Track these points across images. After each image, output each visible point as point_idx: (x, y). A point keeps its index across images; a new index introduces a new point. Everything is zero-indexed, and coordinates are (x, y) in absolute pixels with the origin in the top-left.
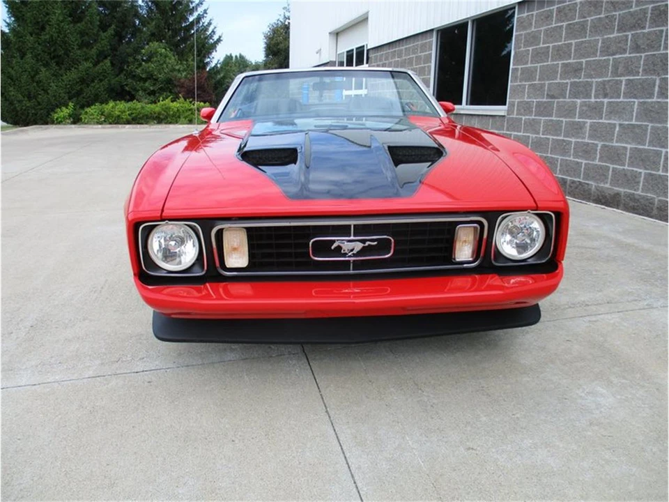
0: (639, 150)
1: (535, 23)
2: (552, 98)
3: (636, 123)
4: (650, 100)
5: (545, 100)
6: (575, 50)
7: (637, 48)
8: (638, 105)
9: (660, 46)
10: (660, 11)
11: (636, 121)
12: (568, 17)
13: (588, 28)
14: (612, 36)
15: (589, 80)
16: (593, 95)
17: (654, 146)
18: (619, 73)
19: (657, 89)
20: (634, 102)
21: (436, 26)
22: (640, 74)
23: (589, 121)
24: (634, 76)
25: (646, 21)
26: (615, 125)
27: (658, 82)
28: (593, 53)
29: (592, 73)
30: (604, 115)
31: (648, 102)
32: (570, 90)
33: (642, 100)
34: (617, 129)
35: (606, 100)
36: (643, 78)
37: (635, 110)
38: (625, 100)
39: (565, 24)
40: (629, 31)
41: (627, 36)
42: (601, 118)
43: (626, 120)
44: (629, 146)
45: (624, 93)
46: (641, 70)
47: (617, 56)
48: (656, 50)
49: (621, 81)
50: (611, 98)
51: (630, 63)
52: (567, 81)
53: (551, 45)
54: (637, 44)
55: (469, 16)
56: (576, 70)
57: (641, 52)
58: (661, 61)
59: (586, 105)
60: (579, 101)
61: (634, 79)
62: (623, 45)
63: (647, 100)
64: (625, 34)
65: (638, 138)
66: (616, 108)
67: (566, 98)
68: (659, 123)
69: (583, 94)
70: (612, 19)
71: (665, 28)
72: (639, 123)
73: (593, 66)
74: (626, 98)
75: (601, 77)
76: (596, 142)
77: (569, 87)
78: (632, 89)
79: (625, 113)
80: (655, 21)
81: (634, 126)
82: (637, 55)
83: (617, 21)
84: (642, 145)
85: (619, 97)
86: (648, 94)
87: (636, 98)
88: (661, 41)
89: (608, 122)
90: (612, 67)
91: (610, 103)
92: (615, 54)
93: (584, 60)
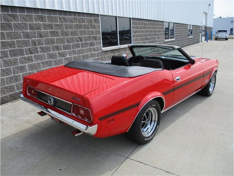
3: (48, 60)
7: (41, 36)
8: (47, 55)
9: (49, 36)
10: (45, 25)
11: (47, 59)
15: (21, 48)
19: (51, 49)
24: (42, 45)
27: (51, 47)
28: (20, 37)
30: (33, 60)
31: (50, 53)
33: (48, 53)
35: (33, 55)
40: (35, 30)
43: (44, 60)
45: (40, 51)
46: (44, 44)
48: (48, 37)
49: (37, 48)
50: (35, 54)
57: (43, 38)
58: (50, 41)
59: (23, 58)
60: (18, 57)
61: (42, 47)
62: (34, 35)
63: (49, 53)
64: (33, 31)
65: (50, 65)
66: (38, 57)
67: (8, 57)
68: (56, 58)
69: (19, 54)
70: (26, 25)
71: (48, 31)
72: (49, 60)
73: (22, 43)
74: (41, 53)
75: (27, 47)
76: (33, 71)
77: (9, 53)
78: (43, 50)
79: (43, 58)
80: (44, 28)
81: (47, 62)
82: (41, 38)
83: (28, 25)
84: (52, 66)
85: (38, 53)
86: (49, 51)
87: (45, 52)
88: (48, 34)
89: (36, 62)
90: (32, 43)
91: (35, 56)
92: (31, 38)
93: (15, 40)
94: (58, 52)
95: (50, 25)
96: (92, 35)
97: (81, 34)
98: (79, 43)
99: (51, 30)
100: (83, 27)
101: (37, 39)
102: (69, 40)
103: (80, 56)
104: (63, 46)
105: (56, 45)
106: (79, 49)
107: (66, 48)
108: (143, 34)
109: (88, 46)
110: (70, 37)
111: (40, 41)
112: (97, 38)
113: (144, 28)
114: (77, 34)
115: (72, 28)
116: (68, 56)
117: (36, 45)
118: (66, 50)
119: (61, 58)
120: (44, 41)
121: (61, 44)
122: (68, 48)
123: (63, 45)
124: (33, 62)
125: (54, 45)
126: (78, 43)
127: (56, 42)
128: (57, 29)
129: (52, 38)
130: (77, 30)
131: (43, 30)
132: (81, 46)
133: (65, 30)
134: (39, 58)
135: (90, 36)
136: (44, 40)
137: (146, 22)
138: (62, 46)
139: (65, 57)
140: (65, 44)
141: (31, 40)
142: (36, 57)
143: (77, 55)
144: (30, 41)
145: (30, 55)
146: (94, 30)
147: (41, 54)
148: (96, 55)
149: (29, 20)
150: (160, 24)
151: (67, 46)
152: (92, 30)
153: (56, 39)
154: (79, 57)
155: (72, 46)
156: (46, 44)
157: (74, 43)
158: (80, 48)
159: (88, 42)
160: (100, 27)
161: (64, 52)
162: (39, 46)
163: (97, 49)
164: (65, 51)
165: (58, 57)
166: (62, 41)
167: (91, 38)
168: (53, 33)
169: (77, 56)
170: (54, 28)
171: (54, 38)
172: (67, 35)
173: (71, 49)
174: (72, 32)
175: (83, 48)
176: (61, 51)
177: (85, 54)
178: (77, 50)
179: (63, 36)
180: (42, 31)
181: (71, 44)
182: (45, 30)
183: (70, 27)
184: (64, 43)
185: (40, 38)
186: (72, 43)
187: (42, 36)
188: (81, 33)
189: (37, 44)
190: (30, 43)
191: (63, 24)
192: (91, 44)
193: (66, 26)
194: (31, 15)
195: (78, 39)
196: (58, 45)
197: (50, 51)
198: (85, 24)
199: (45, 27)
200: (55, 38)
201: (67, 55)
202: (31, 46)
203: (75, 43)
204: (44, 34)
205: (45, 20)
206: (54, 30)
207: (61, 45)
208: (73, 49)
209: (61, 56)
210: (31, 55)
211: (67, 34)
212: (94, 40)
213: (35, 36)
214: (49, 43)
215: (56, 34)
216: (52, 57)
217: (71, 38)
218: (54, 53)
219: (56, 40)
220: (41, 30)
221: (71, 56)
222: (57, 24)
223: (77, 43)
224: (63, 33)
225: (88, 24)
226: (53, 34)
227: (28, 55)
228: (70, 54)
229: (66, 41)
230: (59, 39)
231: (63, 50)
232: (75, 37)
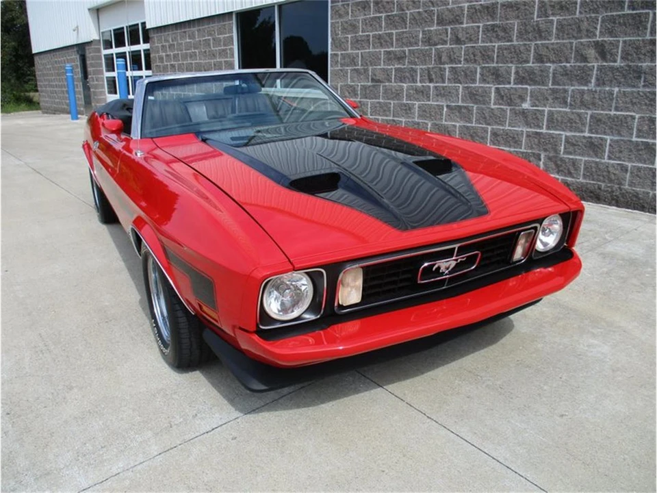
0: (467, 128)
1: (352, 12)
2: (377, 82)
3: (462, 104)
4: (473, 85)
5: (370, 84)
6: (397, 40)
7: (458, 41)
8: (463, 89)
9: (478, 39)
10: (475, 8)
11: (462, 102)
12: (386, 9)
13: (408, 20)
14: (432, 29)
15: (414, 67)
16: (418, 80)
17: (480, 123)
18: (442, 61)
19: (478, 76)
20: (459, 87)
21: (235, 10)
22: (462, 63)
23: (417, 103)
24: (456, 64)
25: (464, 17)
26: (442, 106)
27: (479, 70)
28: (416, 43)
29: (416, 60)
30: (431, 97)
31: (472, 87)
32: (395, 76)
33: (466, 85)
34: (445, 109)
35: (432, 85)
36: (465, 66)
37: (460, 93)
38: (450, 85)
39: (383, 15)
40: (448, 25)
41: (446, 30)
42: (429, 101)
43: (453, 102)
44: (458, 125)
45: (448, 79)
46: (462, 59)
47: (439, 47)
48: (476, 43)
49: (445, 69)
50: (436, 82)
51: (452, 53)
52: (392, 67)
53: (371, 34)
54: (457, 37)
55: (275, 2)
56: (400, 58)
57: (462, 44)
58: (481, 52)
59: (413, 89)
60: (405, 85)
61: (457, 67)
62: (444, 37)
63: (471, 85)
64: (444, 27)
65: (465, 117)
66: (442, 92)
67: (391, 82)
68: (484, 104)
69: (409, 79)
70: (431, 13)
71: (481, 25)
72: (465, 105)
73: (417, 55)
74: (451, 83)
75: (425, 65)
76: (426, 121)
77: (393, 73)
78: (456, 76)
79: (452, 96)
80: (471, 18)
81: (460, 107)
82: (457, 46)
83: (436, 15)
84: (469, 123)
85: (444, 82)
86: (471, 80)
87: (461, 83)
88: (479, 36)
89: (435, 103)
90: (435, 56)
91: (436, 87)
92: (436, 45)
93: (406, 49)
94: (496, 88)
98: (589, 65)
99: (489, 23)
103: (579, 115)
104: (517, 73)
105: (494, 67)
106: (586, 88)
107: (526, 77)
110: (553, 41)
114: (587, 31)
115: (568, 9)
116: (526, 106)
118: (524, 86)
119: (502, 107)
121: (510, 65)
122: (531, 80)
123: (517, 67)
125: (488, 67)
126: (583, 64)
127: (498, 56)
128: (507, 19)
130: (593, 15)
131: (467, 23)
132: (597, 79)
134: (444, 95)
136: (464, 51)
138: (513, 71)
139: (517, 108)
140: (525, 65)
141: (435, 49)
143: (567, 110)
144: (433, 51)
145: (428, 84)
151: (531, 72)
153: (499, 48)
155: (554, 74)
157: (564, 64)
161: (515, 89)
162: (450, 66)
164: (520, 86)
165: (492, 102)
166: (517, 55)
168: (493, 32)
170: (499, 16)
171: (494, 44)
172: (541, 36)
173: (543, 84)
174: (566, 23)
176: (507, 86)
177: (613, 113)
178: (573, 91)
179: (525, 40)
181: (552, 66)
182: (473, 22)
184: (521, 63)
186: (553, 62)
187: (460, 39)
189: (444, 58)
190: (431, 57)
193: (542, 5)
195: (591, 51)
196: (500, 65)
197: (474, 81)
199: (474, 14)
200: (496, 47)
201: (522, 102)
202: (432, 63)
203: (568, 65)
204: (467, 33)
206: (497, 22)
208: (556, 87)
209: (503, 99)
211: (540, 33)
213: (445, 41)
214: (474, 60)
215: (501, 34)
216: (475, 98)
217: (555, 46)
218: (483, 87)
219: (498, 52)
220: (463, 23)
221: (540, 108)
223: (578, 64)
226: (494, 35)
228: (538, 99)
229: (532, 55)
230: (507, 48)
231: (515, 84)
232: (574, 42)
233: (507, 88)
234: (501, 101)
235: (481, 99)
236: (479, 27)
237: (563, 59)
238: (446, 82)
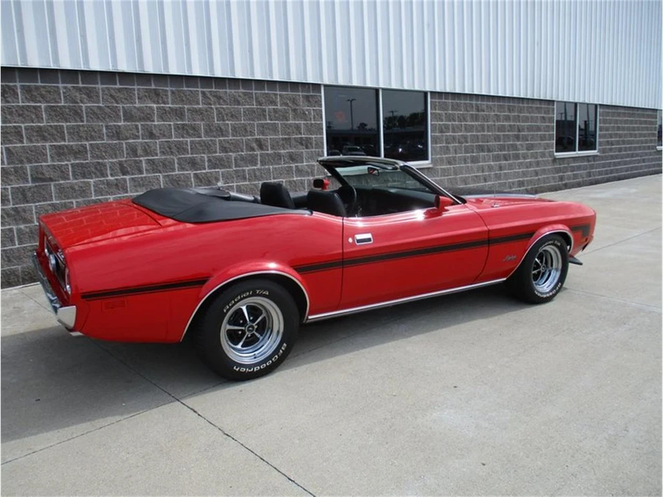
4: (173, 173)
5: (30, 184)
7: (152, 135)
9: (171, 135)
10: (165, 110)
15: (100, 161)
19: (176, 165)
24: (153, 156)
27: (176, 161)
28: (99, 137)
29: (104, 154)
30: (129, 189)
31: (172, 175)
33: (166, 174)
35: (127, 177)
37: (161, 181)
40: (138, 122)
41: (137, 126)
45: (146, 170)
46: (158, 152)
47: (130, 141)
48: (169, 138)
49: (141, 161)
50: (133, 174)
54: (150, 133)
57: (156, 139)
58: (175, 146)
59: (104, 184)
60: (92, 180)
61: (154, 159)
62: (135, 132)
63: (170, 173)
64: (133, 123)
66: (141, 182)
67: (69, 179)
69: (95, 174)
70: (115, 110)
71: (172, 123)
73: (103, 149)
74: (150, 173)
75: (116, 157)
77: (70, 169)
78: (154, 166)
79: (153, 185)
80: (161, 118)
83: (121, 111)
85: (142, 173)
86: (171, 169)
87: (160, 172)
88: (171, 132)
90: (127, 149)
91: (133, 179)
92: (127, 139)
93: (87, 143)
94: (195, 174)
95: (176, 110)
96: (297, 134)
97: (263, 134)
98: (255, 153)
99: (179, 123)
100: (269, 115)
101: (140, 140)
102: (227, 145)
103: (255, 185)
104: (209, 161)
105: (190, 158)
106: (255, 168)
107: (216, 163)
108: (469, 134)
109: (283, 163)
110: (231, 138)
111: (148, 145)
112: (311, 144)
113: (475, 118)
114: (250, 132)
115: (236, 117)
116: (220, 184)
117: (136, 155)
118: (217, 170)
120: (158, 146)
121: (203, 155)
122: (221, 165)
123: (208, 157)
124: (127, 192)
125: (184, 157)
126: (251, 153)
127: (191, 149)
128: (194, 120)
129: (181, 139)
130: (252, 122)
131: (158, 121)
132: (261, 162)
133: (216, 122)
134: (143, 185)
135: (290, 138)
136: (160, 145)
137: (485, 103)
138: (206, 159)
139: (214, 187)
140: (214, 155)
141: (126, 143)
142: (135, 181)
143: (247, 183)
144: (124, 145)
145: (122, 177)
146: (302, 122)
147: (149, 175)
148: (306, 185)
149: (123, 100)
150: (537, 108)
151: (220, 159)
152: (297, 122)
153: (192, 142)
154: (253, 187)
155: (235, 160)
156: (163, 153)
157: (240, 153)
158: (259, 166)
159: (282, 151)
160: (321, 115)
161: (210, 173)
162: (146, 158)
163: (309, 171)
164: (213, 170)
165: (193, 185)
166: (208, 147)
167: (293, 142)
168: (183, 129)
169: (247, 185)
170: (186, 117)
171: (186, 139)
172: (223, 134)
173: (230, 167)
174: (236, 126)
175: (267, 167)
176: (204, 171)
178: (248, 170)
179: (211, 136)
180: (155, 125)
181: (233, 155)
182: (164, 121)
183: (232, 116)
184: (211, 153)
185: (150, 139)
186: (234, 152)
187: (155, 135)
188: (263, 129)
189: (140, 152)
190: (123, 151)
191: (211, 108)
192: (292, 158)
193: (219, 113)
194: (131, 89)
195: (254, 145)
196: (195, 155)
197: (173, 170)
198: (275, 107)
199: (164, 114)
200: (189, 142)
201: (217, 182)
202: (125, 156)
203: (243, 153)
204: (160, 130)
205: (166, 100)
206: (187, 123)
207: (203, 157)
208: (238, 169)
209: (202, 182)
210: (125, 177)
211: (221, 132)
212: (301, 147)
213: (136, 136)
214: (172, 152)
215: (191, 132)
216: (178, 184)
217: (233, 141)
218: (183, 174)
219: (191, 146)
220: (153, 121)
221: (230, 184)
222: (196, 109)
223: (249, 153)
224: (210, 129)
225: (286, 108)
226: (185, 132)
227: (116, 177)
228: (227, 178)
229: (218, 147)
230: (199, 143)
231: (210, 169)
232: (244, 138)
233: (204, 173)
234: (200, 184)
235: (184, 184)
236: (170, 125)
237: (239, 150)
238: (145, 172)
